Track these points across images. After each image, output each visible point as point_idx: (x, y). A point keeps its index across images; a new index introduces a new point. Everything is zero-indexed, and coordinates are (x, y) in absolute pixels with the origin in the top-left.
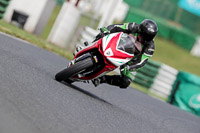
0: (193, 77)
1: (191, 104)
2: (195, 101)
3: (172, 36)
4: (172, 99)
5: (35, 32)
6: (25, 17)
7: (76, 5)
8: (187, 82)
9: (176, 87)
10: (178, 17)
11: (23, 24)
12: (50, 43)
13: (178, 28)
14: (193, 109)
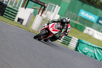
0: (84, 41)
1: (83, 51)
2: (85, 50)
3: (76, 26)
4: (76, 49)
5: (26, 26)
6: (23, 20)
7: (41, 15)
8: (82, 43)
9: (78, 45)
10: (78, 20)
11: (22, 23)
12: (32, 29)
13: (79, 23)
14: (84, 53)
